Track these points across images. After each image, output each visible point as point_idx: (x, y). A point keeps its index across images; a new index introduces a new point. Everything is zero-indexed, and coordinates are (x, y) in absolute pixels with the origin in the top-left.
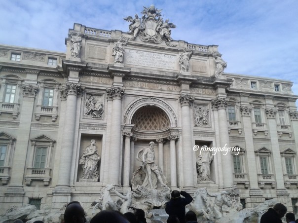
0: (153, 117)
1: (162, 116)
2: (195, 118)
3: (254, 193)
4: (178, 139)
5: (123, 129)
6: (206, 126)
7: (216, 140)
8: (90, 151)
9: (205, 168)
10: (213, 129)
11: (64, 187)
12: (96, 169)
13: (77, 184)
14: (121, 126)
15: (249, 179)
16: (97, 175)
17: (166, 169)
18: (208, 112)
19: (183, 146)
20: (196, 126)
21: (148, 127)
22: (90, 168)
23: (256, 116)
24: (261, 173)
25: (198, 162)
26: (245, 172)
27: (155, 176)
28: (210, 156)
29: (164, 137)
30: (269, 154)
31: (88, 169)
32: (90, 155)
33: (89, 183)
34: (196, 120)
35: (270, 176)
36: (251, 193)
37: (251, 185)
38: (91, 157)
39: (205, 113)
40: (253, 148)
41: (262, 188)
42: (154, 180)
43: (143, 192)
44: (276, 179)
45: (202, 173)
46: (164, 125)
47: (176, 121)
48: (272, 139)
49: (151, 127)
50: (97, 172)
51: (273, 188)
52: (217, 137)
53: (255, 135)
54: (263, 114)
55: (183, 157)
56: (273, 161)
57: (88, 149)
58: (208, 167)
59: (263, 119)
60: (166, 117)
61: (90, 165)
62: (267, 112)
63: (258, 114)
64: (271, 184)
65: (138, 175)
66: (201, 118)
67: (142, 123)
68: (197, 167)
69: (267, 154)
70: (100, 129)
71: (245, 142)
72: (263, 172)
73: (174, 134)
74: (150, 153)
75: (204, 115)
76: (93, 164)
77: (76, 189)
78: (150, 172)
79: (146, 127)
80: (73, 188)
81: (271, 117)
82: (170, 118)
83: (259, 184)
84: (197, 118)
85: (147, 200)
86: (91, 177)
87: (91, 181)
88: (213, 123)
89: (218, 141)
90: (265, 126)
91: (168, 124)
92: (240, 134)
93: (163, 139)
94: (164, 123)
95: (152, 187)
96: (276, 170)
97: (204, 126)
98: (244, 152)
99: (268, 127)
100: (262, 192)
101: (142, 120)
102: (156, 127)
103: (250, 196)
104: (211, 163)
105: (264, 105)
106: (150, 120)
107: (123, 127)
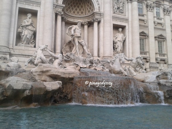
0: (80, 4)
1: (87, 3)
2: (114, 7)
3: (153, 66)
4: (101, 21)
5: (56, 7)
6: (122, 14)
7: (128, 25)
8: (26, 22)
9: (119, 45)
10: (127, 17)
11: (3, 47)
12: (33, 37)
13: (15, 47)
14: (54, 4)
15: (149, 55)
16: (33, 43)
17: (90, 45)
18: (124, 3)
19: (104, 27)
20: (114, 13)
21: (76, 12)
22: (27, 36)
23: (157, 12)
24: (158, 52)
25: (114, 40)
26: (147, 51)
27: (81, 47)
28: (123, 37)
29: (89, 20)
30: (164, 39)
31: (25, 36)
32: (27, 26)
33: (26, 48)
34: (115, 8)
35: (164, 55)
36: (151, 65)
37: (151, 60)
38: (27, 27)
39: (121, 4)
40: (154, 34)
41: (158, 63)
42: (81, 50)
43: (72, 57)
44: (167, 57)
45: (117, 48)
46: (89, 11)
47: (99, 7)
48: (167, 29)
49: (78, 13)
50: (33, 40)
51: (165, 63)
52: (130, 23)
53: (156, 25)
54: (161, 11)
55: (104, 35)
56: (166, 45)
57: (25, 21)
58: (122, 44)
59: (162, 15)
60: (91, 4)
61: (27, 33)
62: (164, 10)
63: (158, 11)
64: (164, 60)
65: (67, 47)
66: (118, 8)
67: (71, 9)
68: (113, 44)
69: (163, 40)
70: (35, 5)
71: (148, 29)
72: (159, 52)
73: (97, 17)
74: (78, 29)
75: (121, 5)
76: (29, 33)
77: (15, 51)
78: (77, 44)
79: (74, 12)
80: (12, 50)
81: (167, 14)
82: (94, 4)
83: (156, 59)
84: (115, 7)
85: (75, 63)
86: (28, 44)
87: (28, 47)
88: (127, 13)
89: (130, 25)
90: (162, 20)
91: (92, 10)
92: (145, 24)
93: (88, 22)
94: (89, 9)
95: (79, 55)
96: (168, 51)
97: (120, 14)
98: (148, 36)
99: (165, 21)
100: (158, 65)
101: (71, 6)
102: (82, 13)
103: (150, 67)
104: (124, 41)
105: (162, 5)
106: (78, 7)
107: (56, 6)
